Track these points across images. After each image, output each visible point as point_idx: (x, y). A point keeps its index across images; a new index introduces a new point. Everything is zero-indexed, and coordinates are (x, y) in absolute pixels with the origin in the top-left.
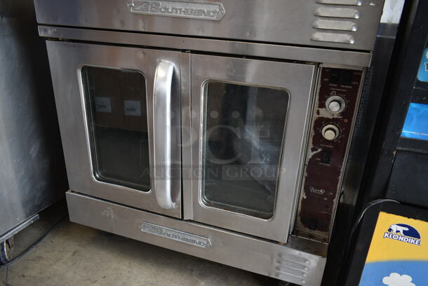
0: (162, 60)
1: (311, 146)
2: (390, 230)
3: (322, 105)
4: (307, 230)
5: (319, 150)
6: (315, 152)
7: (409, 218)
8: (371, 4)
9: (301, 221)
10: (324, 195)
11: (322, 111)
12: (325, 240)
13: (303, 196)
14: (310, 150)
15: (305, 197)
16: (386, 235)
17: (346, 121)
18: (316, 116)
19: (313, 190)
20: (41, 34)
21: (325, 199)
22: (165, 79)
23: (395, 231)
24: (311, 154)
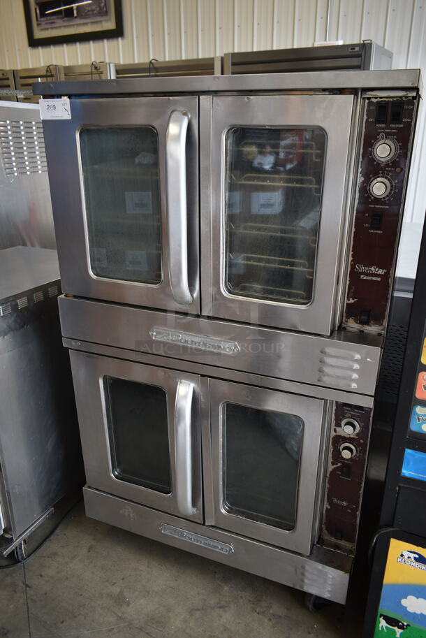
0: (183, 381)
1: (330, 460)
2: (402, 555)
3: (338, 425)
4: (333, 540)
5: (339, 465)
6: (335, 466)
7: (418, 546)
8: (368, 360)
9: (327, 529)
10: (347, 507)
11: (338, 429)
12: (351, 552)
13: (326, 505)
14: (330, 464)
15: (329, 507)
16: (399, 560)
17: (362, 441)
18: (333, 434)
19: (335, 501)
20: (65, 345)
21: (349, 511)
22: (185, 397)
23: (406, 557)
24: (331, 468)
